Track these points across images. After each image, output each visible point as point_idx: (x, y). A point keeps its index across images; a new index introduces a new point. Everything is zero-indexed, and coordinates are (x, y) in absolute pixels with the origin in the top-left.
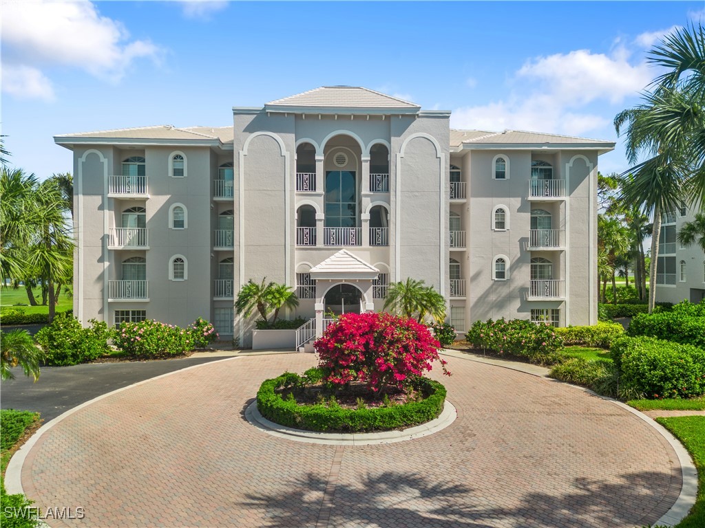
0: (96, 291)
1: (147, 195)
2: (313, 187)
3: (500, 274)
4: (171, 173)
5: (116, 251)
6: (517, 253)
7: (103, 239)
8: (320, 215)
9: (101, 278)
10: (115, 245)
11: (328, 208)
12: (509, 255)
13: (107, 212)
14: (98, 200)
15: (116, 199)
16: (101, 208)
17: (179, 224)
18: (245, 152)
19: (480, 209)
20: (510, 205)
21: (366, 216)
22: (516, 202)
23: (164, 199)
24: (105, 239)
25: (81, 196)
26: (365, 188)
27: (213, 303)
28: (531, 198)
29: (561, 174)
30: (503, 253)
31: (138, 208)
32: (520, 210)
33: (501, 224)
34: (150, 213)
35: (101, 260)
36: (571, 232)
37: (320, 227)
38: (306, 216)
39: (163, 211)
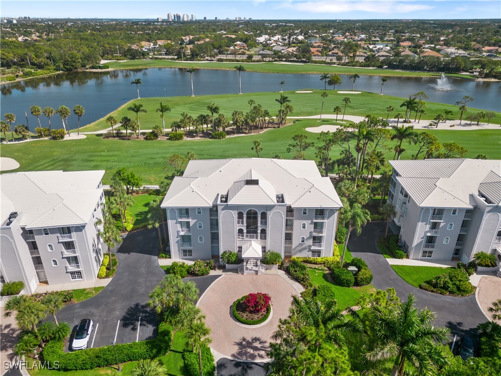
0: (176, 245)
1: (190, 220)
2: (243, 223)
3: (303, 241)
4: (197, 213)
5: (182, 235)
6: (308, 235)
7: (177, 232)
8: (245, 231)
9: (178, 242)
10: (182, 233)
11: (247, 227)
12: (306, 236)
13: (178, 224)
14: (175, 221)
15: (181, 222)
16: (176, 223)
17: (200, 227)
18: (222, 216)
19: (297, 224)
20: (307, 223)
21: (259, 231)
22: (310, 222)
23: (195, 221)
24: (178, 232)
25: (170, 221)
26: (259, 224)
27: (212, 246)
28: (314, 221)
29: (325, 214)
30: (304, 236)
31: (188, 223)
32: (310, 224)
33: (304, 227)
34: (191, 225)
35: (177, 237)
36: (327, 229)
37: (245, 234)
38: (241, 231)
39: (195, 224)
